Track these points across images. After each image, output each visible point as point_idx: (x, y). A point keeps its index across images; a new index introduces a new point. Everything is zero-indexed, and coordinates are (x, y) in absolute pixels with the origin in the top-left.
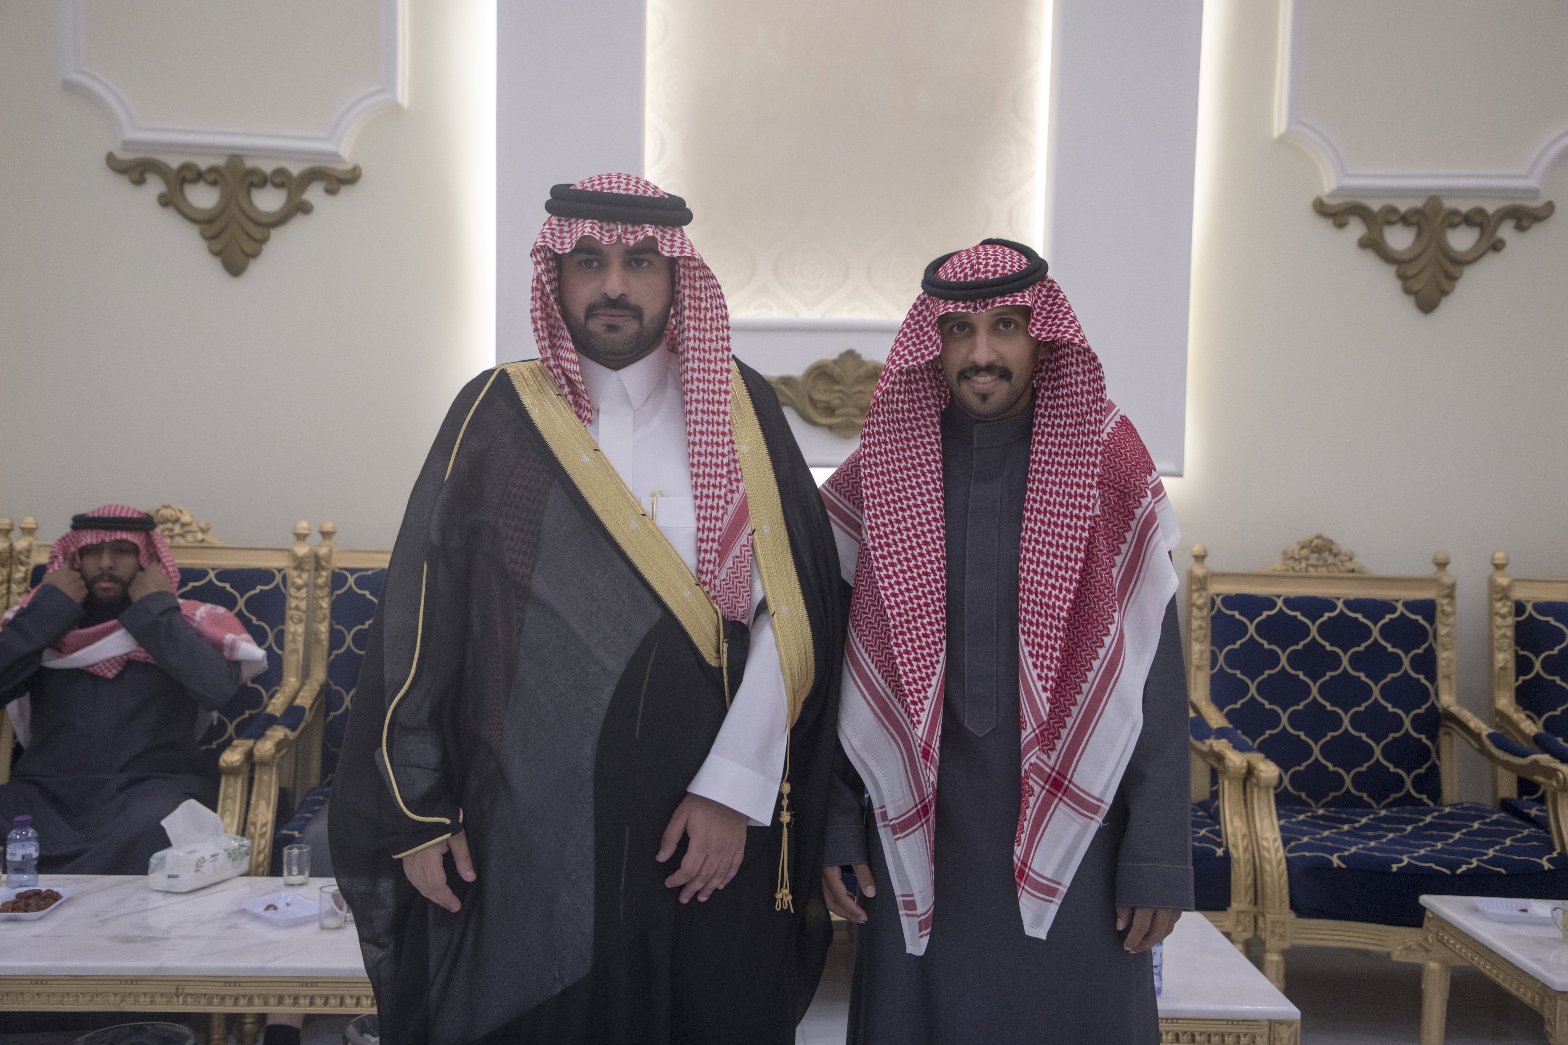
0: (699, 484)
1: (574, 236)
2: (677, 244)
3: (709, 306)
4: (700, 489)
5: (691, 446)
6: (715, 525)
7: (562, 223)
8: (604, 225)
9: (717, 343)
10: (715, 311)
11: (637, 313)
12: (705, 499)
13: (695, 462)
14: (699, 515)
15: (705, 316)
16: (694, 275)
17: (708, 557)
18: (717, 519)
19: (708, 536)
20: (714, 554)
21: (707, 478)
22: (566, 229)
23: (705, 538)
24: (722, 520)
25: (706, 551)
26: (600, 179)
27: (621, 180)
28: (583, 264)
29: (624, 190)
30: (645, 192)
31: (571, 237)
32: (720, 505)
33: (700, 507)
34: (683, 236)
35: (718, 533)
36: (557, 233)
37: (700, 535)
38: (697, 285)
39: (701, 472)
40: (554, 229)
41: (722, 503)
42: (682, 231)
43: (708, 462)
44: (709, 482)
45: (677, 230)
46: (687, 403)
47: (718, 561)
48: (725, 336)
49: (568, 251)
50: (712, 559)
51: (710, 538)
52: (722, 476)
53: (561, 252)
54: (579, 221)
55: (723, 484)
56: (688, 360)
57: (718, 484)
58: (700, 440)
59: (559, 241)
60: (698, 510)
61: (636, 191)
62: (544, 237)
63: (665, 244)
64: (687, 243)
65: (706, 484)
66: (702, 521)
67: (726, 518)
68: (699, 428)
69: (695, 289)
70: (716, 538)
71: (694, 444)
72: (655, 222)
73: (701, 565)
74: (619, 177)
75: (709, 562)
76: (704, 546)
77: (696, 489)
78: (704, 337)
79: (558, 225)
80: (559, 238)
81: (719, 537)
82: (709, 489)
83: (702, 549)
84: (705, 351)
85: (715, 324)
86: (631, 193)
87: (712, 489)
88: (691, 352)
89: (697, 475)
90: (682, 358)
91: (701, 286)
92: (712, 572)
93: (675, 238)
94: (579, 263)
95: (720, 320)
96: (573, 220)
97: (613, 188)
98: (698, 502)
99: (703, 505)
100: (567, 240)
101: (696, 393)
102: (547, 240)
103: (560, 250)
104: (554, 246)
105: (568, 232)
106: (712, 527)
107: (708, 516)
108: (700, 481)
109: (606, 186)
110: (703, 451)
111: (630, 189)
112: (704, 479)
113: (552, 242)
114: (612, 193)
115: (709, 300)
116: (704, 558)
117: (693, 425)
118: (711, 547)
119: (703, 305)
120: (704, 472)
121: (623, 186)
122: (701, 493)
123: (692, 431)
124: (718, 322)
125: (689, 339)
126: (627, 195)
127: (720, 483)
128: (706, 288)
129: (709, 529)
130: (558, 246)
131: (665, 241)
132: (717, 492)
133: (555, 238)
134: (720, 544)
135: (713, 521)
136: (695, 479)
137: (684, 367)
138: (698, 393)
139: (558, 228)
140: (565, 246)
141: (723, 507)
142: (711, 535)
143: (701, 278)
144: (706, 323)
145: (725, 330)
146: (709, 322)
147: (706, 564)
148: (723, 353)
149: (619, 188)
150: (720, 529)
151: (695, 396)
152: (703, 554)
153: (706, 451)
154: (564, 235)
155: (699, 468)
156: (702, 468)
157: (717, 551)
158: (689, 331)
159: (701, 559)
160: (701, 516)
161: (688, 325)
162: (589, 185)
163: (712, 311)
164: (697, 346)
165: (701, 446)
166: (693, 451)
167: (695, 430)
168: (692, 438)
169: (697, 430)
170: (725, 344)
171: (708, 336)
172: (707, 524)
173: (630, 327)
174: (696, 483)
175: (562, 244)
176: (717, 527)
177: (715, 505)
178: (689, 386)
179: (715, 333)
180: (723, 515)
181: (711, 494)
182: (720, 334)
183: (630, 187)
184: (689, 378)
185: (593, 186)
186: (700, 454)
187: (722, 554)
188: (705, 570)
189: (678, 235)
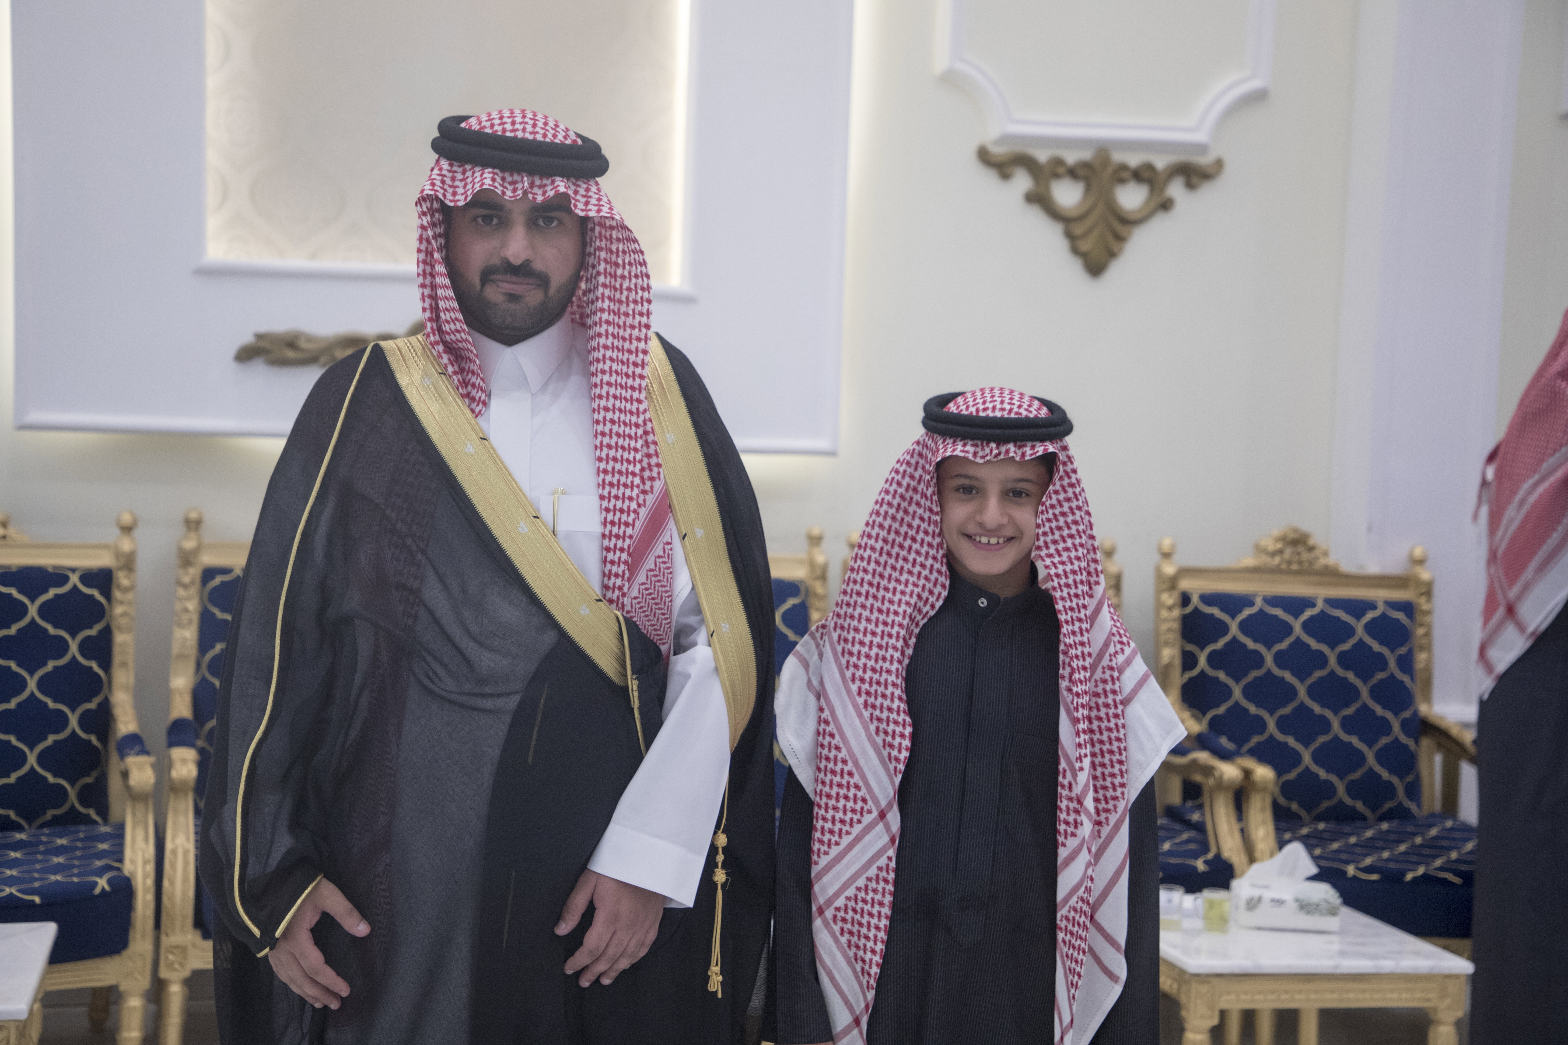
0: (607, 482)
1: (469, 186)
2: (593, 201)
3: (626, 274)
4: (607, 488)
5: (599, 437)
6: (625, 532)
7: (455, 168)
8: (507, 175)
9: (634, 318)
10: (634, 280)
11: (543, 281)
12: (613, 501)
13: (604, 456)
14: (605, 519)
15: (621, 285)
16: (611, 236)
17: (615, 569)
18: (627, 524)
19: (615, 545)
20: (622, 567)
21: (617, 476)
22: (459, 176)
23: (612, 546)
24: (633, 526)
25: (612, 562)
26: (501, 118)
27: (526, 120)
28: (480, 220)
29: (531, 133)
30: (555, 136)
31: (465, 187)
32: (632, 509)
33: (607, 510)
34: (599, 190)
35: (628, 541)
36: (448, 181)
37: (606, 542)
38: (614, 248)
39: (609, 468)
40: (444, 176)
41: (634, 505)
42: (597, 184)
43: (619, 457)
44: (619, 481)
45: (592, 183)
46: (596, 385)
47: (627, 575)
48: (645, 311)
49: (461, 204)
50: (621, 573)
51: (618, 546)
52: (634, 474)
53: (452, 204)
54: (477, 169)
55: (635, 484)
56: (600, 335)
57: (629, 483)
58: (611, 430)
59: (451, 190)
60: (604, 513)
61: (545, 136)
62: (433, 184)
63: (578, 201)
64: (605, 199)
65: (615, 482)
66: (609, 526)
67: (638, 524)
68: (609, 415)
69: (611, 252)
70: (626, 547)
71: (603, 434)
72: (566, 174)
73: (606, 579)
74: (524, 117)
75: (617, 575)
76: (610, 556)
77: (604, 488)
78: (619, 309)
79: (449, 171)
80: (450, 186)
81: (629, 547)
82: (618, 489)
83: (608, 559)
84: (619, 326)
85: (632, 296)
86: (539, 137)
87: (622, 489)
88: (605, 326)
89: (605, 472)
90: (591, 333)
91: (618, 249)
92: (620, 588)
93: (590, 194)
94: (475, 219)
95: (640, 292)
96: (468, 167)
97: (517, 130)
98: (605, 504)
99: (611, 507)
100: (460, 191)
101: (608, 375)
102: (436, 188)
103: (451, 201)
104: (444, 196)
105: (461, 180)
106: (621, 534)
107: (617, 520)
108: (608, 478)
109: (508, 127)
110: (613, 443)
111: (537, 133)
112: (613, 476)
113: (442, 191)
114: (516, 137)
115: (627, 267)
116: (610, 571)
117: (602, 413)
118: (620, 558)
119: (619, 272)
120: (613, 468)
121: (529, 128)
122: (610, 493)
123: (601, 419)
124: (637, 293)
125: (602, 310)
126: (535, 140)
127: (632, 482)
128: (624, 252)
129: (617, 537)
130: (449, 196)
131: (578, 197)
132: (628, 492)
133: (446, 187)
134: (629, 554)
135: (623, 527)
136: (602, 475)
137: (594, 343)
138: (611, 375)
139: (450, 175)
140: (457, 198)
141: (635, 511)
142: (620, 543)
143: (618, 240)
144: (621, 293)
145: (645, 304)
146: (625, 293)
147: (613, 578)
148: (640, 330)
149: (524, 130)
150: (631, 537)
151: (606, 378)
152: (608, 566)
153: (617, 443)
154: (457, 183)
155: (607, 463)
156: (611, 463)
157: (626, 562)
158: (603, 301)
159: (607, 572)
160: (608, 520)
161: (603, 294)
162: (488, 124)
163: (630, 280)
164: (611, 320)
165: (611, 437)
166: (601, 443)
167: (605, 418)
168: (600, 428)
169: (608, 418)
170: (644, 320)
171: (623, 308)
172: (615, 530)
173: (533, 297)
174: (604, 480)
175: (454, 194)
176: (627, 534)
177: (625, 508)
178: (600, 366)
179: (632, 306)
180: (634, 521)
181: (620, 495)
182: (639, 308)
183: (537, 129)
184: (601, 357)
185: (492, 126)
186: (609, 447)
187: (633, 567)
188: (611, 585)
189: (594, 189)
